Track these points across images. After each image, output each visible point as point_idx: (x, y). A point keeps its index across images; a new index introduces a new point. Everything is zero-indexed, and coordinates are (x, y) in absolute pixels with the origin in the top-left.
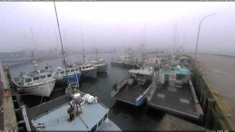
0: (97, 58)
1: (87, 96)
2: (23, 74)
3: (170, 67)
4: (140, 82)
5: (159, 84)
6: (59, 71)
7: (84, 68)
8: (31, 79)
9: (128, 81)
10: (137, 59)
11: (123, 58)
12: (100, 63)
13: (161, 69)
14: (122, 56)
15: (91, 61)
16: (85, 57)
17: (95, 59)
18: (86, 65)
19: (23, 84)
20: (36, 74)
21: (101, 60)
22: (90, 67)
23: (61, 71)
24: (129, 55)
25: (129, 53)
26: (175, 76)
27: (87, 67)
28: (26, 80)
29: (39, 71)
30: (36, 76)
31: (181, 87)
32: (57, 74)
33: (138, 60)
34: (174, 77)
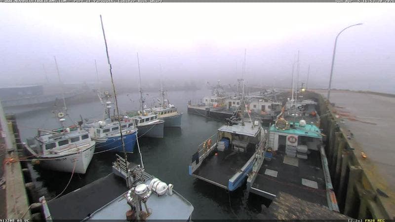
0: (164, 103)
1: (155, 182)
2: (42, 133)
3: (287, 123)
4: (237, 146)
5: (268, 152)
6: (101, 129)
7: (142, 121)
8: (55, 144)
9: (217, 146)
10: (230, 103)
11: (208, 101)
12: (169, 112)
13: (273, 125)
14: (205, 98)
15: (154, 109)
16: (143, 102)
17: (161, 104)
18: (145, 115)
19: (42, 152)
20: (64, 134)
21: (171, 106)
22: (152, 118)
23: (105, 128)
24: (218, 95)
25: (218, 93)
26: (296, 139)
27: (147, 120)
28: (46, 145)
29: (68, 129)
30: (64, 138)
31: (305, 157)
32: (97, 132)
33: (232, 105)
34: (294, 140)
